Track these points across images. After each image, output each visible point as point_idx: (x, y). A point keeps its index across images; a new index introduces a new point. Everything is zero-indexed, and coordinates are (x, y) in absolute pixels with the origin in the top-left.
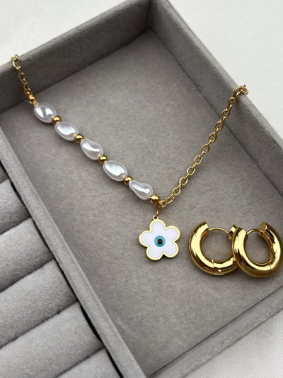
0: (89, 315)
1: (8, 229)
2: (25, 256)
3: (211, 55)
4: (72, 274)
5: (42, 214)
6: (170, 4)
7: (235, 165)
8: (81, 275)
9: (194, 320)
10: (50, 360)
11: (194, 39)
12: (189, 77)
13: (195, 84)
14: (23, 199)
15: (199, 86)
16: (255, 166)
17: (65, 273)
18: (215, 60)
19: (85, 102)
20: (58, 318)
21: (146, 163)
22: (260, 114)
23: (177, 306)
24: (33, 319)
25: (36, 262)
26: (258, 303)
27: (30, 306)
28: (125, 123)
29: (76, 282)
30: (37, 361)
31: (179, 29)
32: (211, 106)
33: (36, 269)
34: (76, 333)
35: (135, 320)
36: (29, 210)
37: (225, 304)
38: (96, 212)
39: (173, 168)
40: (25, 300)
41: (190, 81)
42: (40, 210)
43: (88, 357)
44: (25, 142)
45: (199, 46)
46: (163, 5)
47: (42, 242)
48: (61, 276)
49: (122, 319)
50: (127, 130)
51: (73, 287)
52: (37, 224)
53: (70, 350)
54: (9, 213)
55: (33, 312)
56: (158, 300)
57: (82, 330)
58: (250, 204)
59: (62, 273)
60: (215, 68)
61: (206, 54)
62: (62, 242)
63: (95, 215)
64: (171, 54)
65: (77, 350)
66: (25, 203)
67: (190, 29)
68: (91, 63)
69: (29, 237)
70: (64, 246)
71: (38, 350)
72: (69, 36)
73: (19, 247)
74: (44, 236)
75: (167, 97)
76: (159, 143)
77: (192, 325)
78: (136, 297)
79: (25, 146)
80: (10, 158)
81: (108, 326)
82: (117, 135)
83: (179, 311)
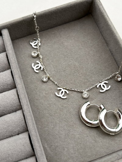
0: (31, 138)
1: (5, 91)
2: (9, 105)
3: (115, 30)
4: (28, 117)
8: (32, 119)
9: (81, 153)
10: (9, 155)
11: (109, 21)
12: (104, 39)
13: (106, 42)
14: (15, 79)
15: (108, 44)
17: (25, 116)
18: (117, 32)
19: (53, 42)
20: (17, 136)
21: (75, 74)
24: (6, 135)
25: (14, 109)
27: (6, 128)
28: (69, 54)
29: (29, 122)
30: (3, 154)
31: (103, 15)
32: (112, 54)
33: (13, 112)
34: (24, 145)
35: (53, 147)
36: (16, 84)
37: (98, 149)
38: (47, 93)
39: (87, 79)
40: (4, 125)
41: (104, 41)
42: (21, 85)
43: (27, 158)
44: (22, 55)
45: (111, 25)
46: (98, 3)
47: (18, 100)
48: (23, 118)
49: (48, 145)
50: (70, 58)
51: (27, 124)
52: (18, 91)
53: (19, 153)
54: (7, 84)
56: (66, 140)
57: (26, 145)
58: (121, 104)
59: (24, 116)
60: (116, 36)
61: (113, 29)
62: (27, 102)
63: (46, 94)
64: (98, 27)
65: (22, 154)
66: (15, 81)
67: (108, 16)
68: (60, 25)
69: (13, 96)
70: (27, 104)
71: (5, 149)
72: (52, 10)
73: (7, 100)
74: (20, 98)
75: (92, 47)
76: (83, 66)
77: (80, 155)
78: (57, 136)
79: (22, 57)
80: (13, 59)
81: (39, 145)
82: (64, 59)
83: (75, 147)
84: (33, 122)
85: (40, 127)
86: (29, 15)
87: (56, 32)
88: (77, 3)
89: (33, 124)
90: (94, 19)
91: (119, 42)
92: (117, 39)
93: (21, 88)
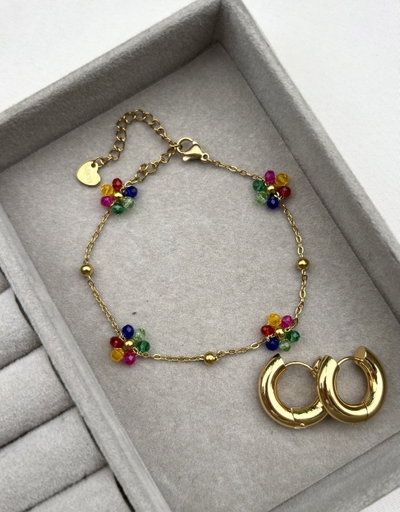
1: (15, 361)
2: (38, 403)
4: (102, 436)
5: (59, 349)
7: (333, 266)
9: (264, 482)
11: (285, 82)
18: (315, 118)
22: (375, 210)
23: (242, 463)
25: (54, 410)
27: (47, 473)
28: (177, 193)
29: (106, 447)
35: (185, 479)
37: (305, 463)
39: (245, 266)
41: (275, 130)
44: (33, 218)
46: (240, 18)
48: (87, 436)
49: (169, 477)
54: (14, 341)
55: (52, 480)
58: (350, 324)
59: (89, 431)
61: (302, 109)
64: (249, 85)
67: (279, 64)
75: (240, 154)
77: (260, 488)
80: (12, 262)
81: (149, 506)
83: (244, 469)
84: (119, 445)
85: (137, 432)
86: (25, 100)
88: (171, 27)
89: (121, 450)
90: (233, 59)
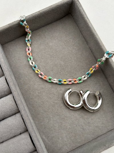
0: (32, 138)
3: (95, 31)
6: (81, 5)
13: (86, 41)
14: (10, 86)
15: (87, 42)
16: (106, 80)
17: (24, 120)
19: (39, 43)
21: (62, 73)
26: (99, 136)
31: (83, 17)
32: (92, 51)
34: (26, 145)
38: (39, 92)
42: (16, 92)
45: (91, 27)
47: (16, 106)
50: (55, 58)
51: (27, 126)
52: (15, 98)
53: (24, 151)
56: (60, 131)
57: (29, 144)
60: (96, 38)
62: (24, 107)
63: (39, 93)
65: (26, 151)
66: (10, 88)
68: (43, 26)
69: (11, 102)
72: (35, 15)
73: (6, 106)
74: (17, 104)
76: (68, 65)
78: (52, 128)
79: (13, 60)
82: (51, 59)
87: (41, 33)
91: (99, 44)
92: (97, 40)
93: (17, 95)
